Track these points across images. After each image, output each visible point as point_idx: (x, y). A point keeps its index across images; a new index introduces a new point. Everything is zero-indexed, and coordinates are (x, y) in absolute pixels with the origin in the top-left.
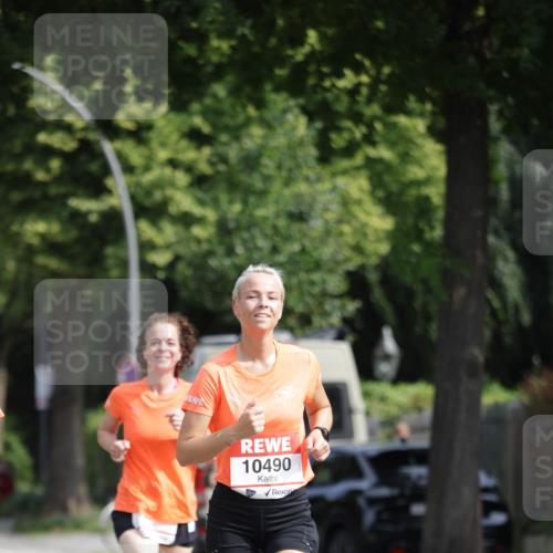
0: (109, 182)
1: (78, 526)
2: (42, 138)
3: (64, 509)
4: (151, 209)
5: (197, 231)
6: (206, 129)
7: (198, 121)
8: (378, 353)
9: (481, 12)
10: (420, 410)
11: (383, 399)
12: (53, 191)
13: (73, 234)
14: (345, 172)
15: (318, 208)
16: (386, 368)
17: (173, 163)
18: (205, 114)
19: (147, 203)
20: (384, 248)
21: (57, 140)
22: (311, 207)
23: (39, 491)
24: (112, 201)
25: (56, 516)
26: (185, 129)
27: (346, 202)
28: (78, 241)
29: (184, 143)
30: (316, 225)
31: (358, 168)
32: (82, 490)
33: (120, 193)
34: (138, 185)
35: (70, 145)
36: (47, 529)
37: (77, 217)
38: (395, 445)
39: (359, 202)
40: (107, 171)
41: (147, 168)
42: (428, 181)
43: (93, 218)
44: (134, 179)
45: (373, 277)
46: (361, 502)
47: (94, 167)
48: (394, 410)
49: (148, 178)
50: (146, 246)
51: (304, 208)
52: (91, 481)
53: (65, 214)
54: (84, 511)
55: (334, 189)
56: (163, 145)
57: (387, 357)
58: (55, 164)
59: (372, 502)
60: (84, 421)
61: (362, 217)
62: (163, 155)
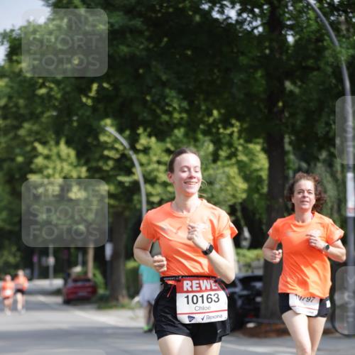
0: (134, 170)
1: (123, 307)
2: (106, 153)
3: (117, 300)
4: (151, 181)
5: (170, 189)
6: (172, 148)
7: (169, 145)
8: (242, 237)
9: (280, 104)
10: (258, 260)
11: (244, 256)
12: (111, 173)
13: (120, 190)
14: (228, 166)
15: (218, 180)
16: (245, 243)
17: (159, 162)
18: (172, 143)
19: (149, 178)
20: (244, 196)
21: (112, 154)
22: (215, 179)
23: (107, 293)
24: (135, 177)
25: (114, 303)
26: (164, 148)
27: (229, 177)
28: (122, 193)
29: (164, 154)
30: (217, 186)
31: (233, 165)
32: (124, 292)
33: (138, 174)
34: (146, 171)
35: (117, 156)
36: (111, 307)
37: (121, 184)
38: (249, 274)
39: (234, 178)
40: (133, 165)
41: (149, 164)
42: (261, 169)
43: (127, 184)
44: (144, 169)
45: (238, 207)
46: (236, 297)
47: (128, 164)
48: (248, 260)
49: (149, 168)
50: (149, 195)
51: (212, 180)
52: (128, 288)
53: (116, 182)
54: (125, 300)
55: (224, 172)
56: (155, 155)
57: (246, 239)
58: (111, 163)
59: (241, 296)
60: (124, 265)
61: (235, 183)
62: (155, 159)
